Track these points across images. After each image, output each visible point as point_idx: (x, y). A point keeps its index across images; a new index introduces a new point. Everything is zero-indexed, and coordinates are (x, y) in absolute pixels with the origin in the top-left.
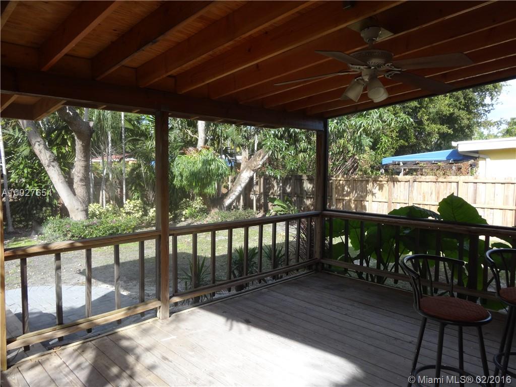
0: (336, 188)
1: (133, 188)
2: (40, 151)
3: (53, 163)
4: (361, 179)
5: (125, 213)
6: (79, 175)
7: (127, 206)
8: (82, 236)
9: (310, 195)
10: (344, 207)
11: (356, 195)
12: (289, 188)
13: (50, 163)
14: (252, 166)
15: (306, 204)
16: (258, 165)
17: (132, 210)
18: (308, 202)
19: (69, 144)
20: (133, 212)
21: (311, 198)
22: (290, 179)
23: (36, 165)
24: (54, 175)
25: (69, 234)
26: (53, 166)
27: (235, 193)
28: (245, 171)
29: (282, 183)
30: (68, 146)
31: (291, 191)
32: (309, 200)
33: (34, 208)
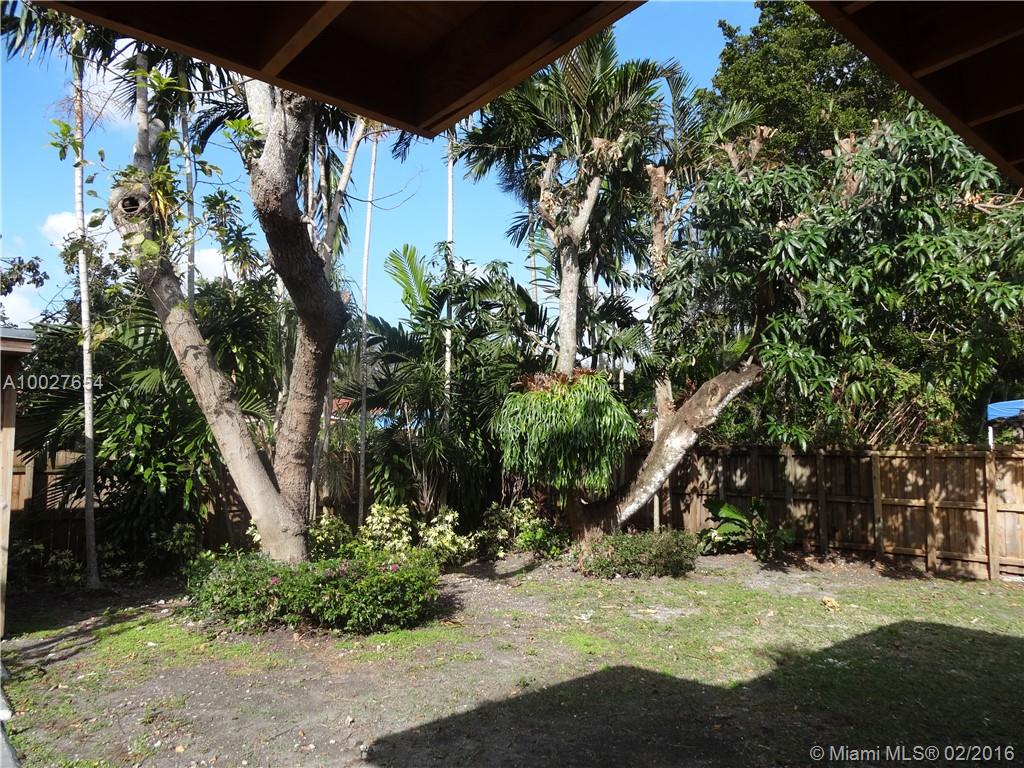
0: (884, 474)
1: (386, 476)
2: (199, 373)
3: (228, 405)
4: (957, 453)
5: (371, 538)
6: (292, 436)
7: (375, 520)
8: (313, 611)
9: (805, 494)
10: (908, 524)
11: (944, 494)
12: (741, 477)
13: (222, 402)
14: (695, 420)
15: (791, 516)
16: (710, 418)
17: (388, 530)
18: (799, 512)
19: (242, 368)
20: (390, 535)
21: (807, 502)
22: (745, 455)
23: (164, 416)
24: (230, 437)
25: (272, 602)
26: (230, 414)
27: (648, 488)
28: (673, 434)
29: (723, 465)
30: (238, 370)
31: (746, 483)
32: (802, 506)
33: (152, 526)
